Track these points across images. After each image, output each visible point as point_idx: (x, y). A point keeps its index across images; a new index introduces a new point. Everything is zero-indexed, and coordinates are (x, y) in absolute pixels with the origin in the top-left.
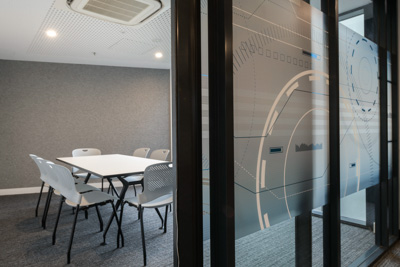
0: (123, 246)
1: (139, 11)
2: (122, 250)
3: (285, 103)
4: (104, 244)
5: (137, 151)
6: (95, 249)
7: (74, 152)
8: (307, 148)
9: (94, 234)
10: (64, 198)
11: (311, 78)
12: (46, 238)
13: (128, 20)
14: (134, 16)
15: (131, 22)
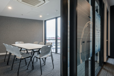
0: (34, 69)
1: (38, 3)
2: (34, 71)
3: (85, 30)
4: (27, 69)
5: (35, 42)
6: (25, 71)
7: (16, 43)
8: (89, 42)
9: (24, 66)
10: (15, 56)
11: (90, 24)
12: (9, 68)
13: (34, 5)
14: (36, 4)
15: (35, 6)
